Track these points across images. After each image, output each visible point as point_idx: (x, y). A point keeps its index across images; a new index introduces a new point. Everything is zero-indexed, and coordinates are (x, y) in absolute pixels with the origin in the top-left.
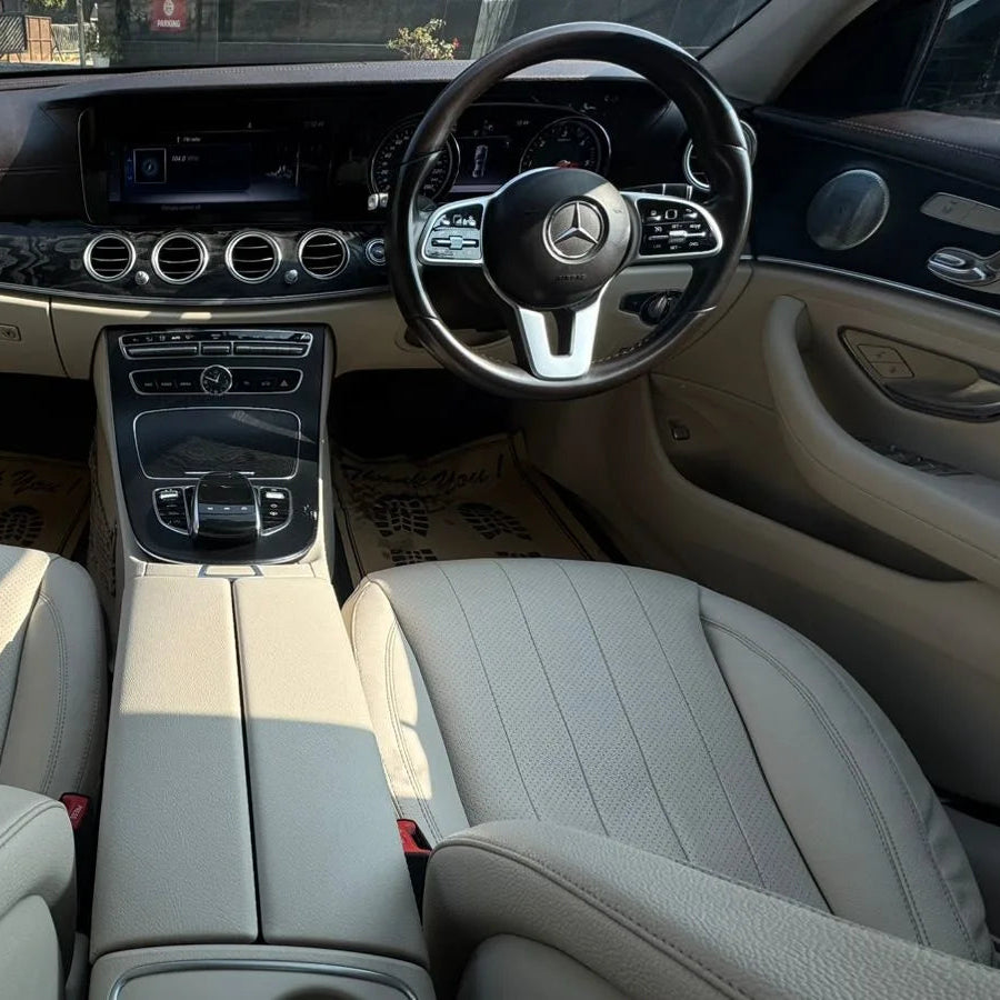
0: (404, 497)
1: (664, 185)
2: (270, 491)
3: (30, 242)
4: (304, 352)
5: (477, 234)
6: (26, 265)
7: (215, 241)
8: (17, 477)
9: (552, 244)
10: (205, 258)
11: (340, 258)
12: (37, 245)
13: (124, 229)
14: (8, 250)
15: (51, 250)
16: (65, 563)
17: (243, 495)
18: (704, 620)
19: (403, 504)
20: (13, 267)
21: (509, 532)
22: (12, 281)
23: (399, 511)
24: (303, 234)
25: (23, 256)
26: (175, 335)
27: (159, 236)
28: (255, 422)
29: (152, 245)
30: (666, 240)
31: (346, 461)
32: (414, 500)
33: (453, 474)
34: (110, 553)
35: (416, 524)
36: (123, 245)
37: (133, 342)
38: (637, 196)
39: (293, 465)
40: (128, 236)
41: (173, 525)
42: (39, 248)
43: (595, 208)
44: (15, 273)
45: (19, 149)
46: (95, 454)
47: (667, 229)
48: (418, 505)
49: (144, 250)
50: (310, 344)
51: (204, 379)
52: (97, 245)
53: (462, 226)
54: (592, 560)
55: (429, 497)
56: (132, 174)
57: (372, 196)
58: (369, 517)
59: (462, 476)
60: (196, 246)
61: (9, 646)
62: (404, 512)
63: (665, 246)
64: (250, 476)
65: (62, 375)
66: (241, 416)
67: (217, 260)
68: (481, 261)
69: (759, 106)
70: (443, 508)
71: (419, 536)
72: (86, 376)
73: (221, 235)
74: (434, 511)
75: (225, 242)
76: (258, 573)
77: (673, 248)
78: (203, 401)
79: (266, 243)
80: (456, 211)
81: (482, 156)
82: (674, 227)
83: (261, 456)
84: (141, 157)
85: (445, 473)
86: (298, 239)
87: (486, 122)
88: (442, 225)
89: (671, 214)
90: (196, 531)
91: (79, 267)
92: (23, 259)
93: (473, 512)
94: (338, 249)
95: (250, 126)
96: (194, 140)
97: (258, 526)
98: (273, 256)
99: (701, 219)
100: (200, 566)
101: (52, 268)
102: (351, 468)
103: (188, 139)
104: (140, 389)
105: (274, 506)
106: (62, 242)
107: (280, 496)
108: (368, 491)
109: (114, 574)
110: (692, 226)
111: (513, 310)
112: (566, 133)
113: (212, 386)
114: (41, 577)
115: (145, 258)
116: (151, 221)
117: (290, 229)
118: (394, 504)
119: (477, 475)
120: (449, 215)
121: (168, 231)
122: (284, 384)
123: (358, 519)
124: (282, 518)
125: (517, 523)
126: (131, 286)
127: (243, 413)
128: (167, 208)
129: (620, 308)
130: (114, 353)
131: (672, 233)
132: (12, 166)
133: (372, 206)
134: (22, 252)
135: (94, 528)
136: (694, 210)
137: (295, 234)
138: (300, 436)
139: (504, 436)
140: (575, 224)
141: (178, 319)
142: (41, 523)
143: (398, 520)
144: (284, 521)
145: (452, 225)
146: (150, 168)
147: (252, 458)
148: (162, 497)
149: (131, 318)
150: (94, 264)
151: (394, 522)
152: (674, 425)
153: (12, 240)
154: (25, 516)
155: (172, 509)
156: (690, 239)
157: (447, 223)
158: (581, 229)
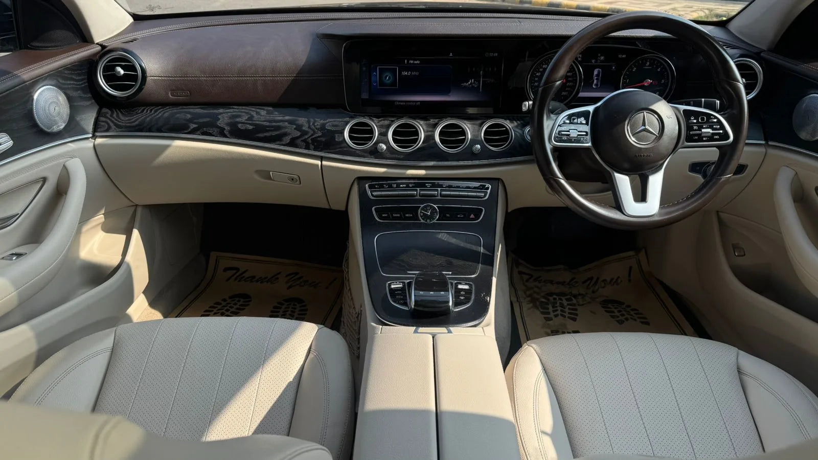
0: (563, 294)
1: (703, 100)
2: (460, 284)
3: (309, 122)
4: (485, 196)
5: (587, 128)
6: (307, 137)
7: (428, 125)
8: (289, 278)
9: (631, 135)
10: (422, 136)
11: (508, 138)
12: (313, 124)
13: (371, 116)
14: (295, 127)
15: (323, 127)
16: (327, 331)
17: (443, 285)
18: (739, 371)
19: (560, 299)
20: (298, 138)
21: (635, 320)
22: (297, 146)
23: (558, 304)
24: (484, 122)
25: (304, 131)
26: (403, 184)
27: (393, 121)
28: (453, 241)
29: (388, 127)
30: (701, 134)
31: (521, 269)
32: (569, 297)
33: (598, 279)
34: (356, 328)
35: (569, 313)
36: (370, 126)
37: (376, 188)
38: (683, 107)
39: (476, 268)
40: (373, 121)
41: (399, 303)
42: (315, 126)
43: (656, 116)
44: (299, 141)
45: (303, 64)
46: (347, 260)
47: (700, 128)
48: (572, 300)
49: (383, 130)
50: (489, 191)
51: (421, 212)
52: (353, 126)
53: (577, 124)
54: (686, 334)
55: (579, 294)
56: (377, 82)
57: (525, 103)
58: (537, 307)
59: (604, 281)
60: (416, 128)
61: (290, 384)
62: (562, 305)
63: (700, 138)
64: (449, 275)
65: (327, 207)
66: (443, 236)
67: (429, 138)
68: (589, 144)
69: (765, 51)
70: (589, 303)
71: (571, 321)
72: (343, 209)
73: (432, 121)
74: (583, 305)
75: (435, 126)
76: (450, 332)
77: (704, 139)
78: (420, 226)
79: (460, 127)
80: (573, 115)
81: (598, 75)
82: (704, 126)
83: (456, 262)
84: (382, 71)
85: (591, 279)
86: (481, 125)
87: (599, 55)
88: (564, 123)
89: (702, 119)
90: (413, 307)
91: (341, 139)
92: (304, 133)
93: (610, 305)
94: (506, 132)
95: (451, 55)
96: (416, 62)
97: (451, 304)
98: (465, 136)
99: (719, 122)
100: (415, 328)
101: (323, 139)
102: (524, 273)
103: (412, 62)
104: (380, 219)
105: (463, 293)
106: (330, 123)
107: (466, 287)
108: (536, 289)
109: (359, 343)
110: (714, 127)
111: (610, 174)
112: (648, 63)
113: (425, 217)
114: (312, 339)
115: (384, 134)
116: (389, 111)
117: (476, 119)
118: (555, 299)
119: (614, 280)
120: (570, 117)
121: (399, 118)
122: (472, 216)
123: (529, 309)
124: (467, 300)
125: (641, 314)
126: (374, 152)
127: (446, 235)
128: (398, 103)
129: (690, 171)
130: (363, 195)
131: (703, 130)
132: (298, 73)
133: (524, 109)
134: (304, 128)
135: (345, 312)
136: (716, 117)
137: (479, 122)
138: (482, 250)
139: (631, 253)
140: (644, 124)
141: (404, 174)
142: (306, 310)
143: (557, 310)
144: (469, 302)
145: (571, 123)
146: (388, 78)
147: (451, 263)
148: (392, 286)
149: (374, 173)
150: (351, 137)
151: (554, 311)
152: (735, 247)
153: (297, 120)
154: (294, 305)
155: (399, 294)
156: (713, 134)
157: (568, 122)
158: (647, 127)
